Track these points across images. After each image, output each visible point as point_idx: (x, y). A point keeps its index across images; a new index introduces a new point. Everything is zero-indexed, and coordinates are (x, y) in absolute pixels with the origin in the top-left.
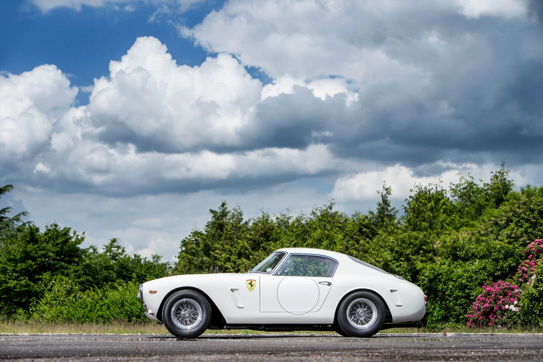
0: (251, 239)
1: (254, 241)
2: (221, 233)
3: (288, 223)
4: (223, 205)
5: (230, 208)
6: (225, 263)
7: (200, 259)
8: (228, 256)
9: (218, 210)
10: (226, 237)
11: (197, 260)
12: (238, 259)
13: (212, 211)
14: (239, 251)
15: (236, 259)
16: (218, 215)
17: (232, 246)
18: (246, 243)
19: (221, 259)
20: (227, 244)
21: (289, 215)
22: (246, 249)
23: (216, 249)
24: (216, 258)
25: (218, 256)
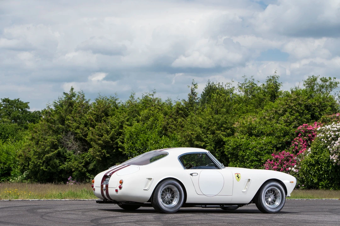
0: (95, 114)
1: (97, 115)
2: (72, 108)
3: (116, 103)
4: (72, 89)
5: (76, 91)
6: (76, 129)
7: (57, 126)
8: (78, 125)
9: (69, 93)
10: (75, 112)
11: (54, 127)
12: (85, 127)
13: (65, 93)
14: (86, 122)
15: (83, 127)
16: (69, 96)
17: (80, 118)
18: (91, 117)
19: (73, 127)
20: (77, 117)
21: (116, 98)
22: (92, 121)
23: (68, 120)
24: (69, 126)
25: (71, 124)
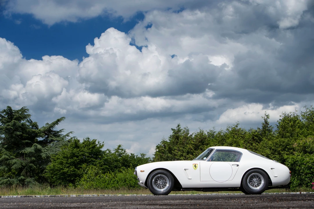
0: (194, 144)
1: (196, 145)
2: (178, 141)
3: (214, 135)
4: (178, 126)
5: (182, 127)
6: (180, 157)
7: (167, 155)
8: (181, 153)
9: (176, 129)
10: (180, 143)
11: (165, 156)
12: (187, 155)
13: (172, 129)
14: (188, 151)
15: (186, 155)
16: (176, 131)
17: (183, 148)
18: (191, 146)
19: (178, 155)
20: (181, 147)
21: (214, 131)
22: (192, 149)
23: (175, 149)
24: (175, 155)
25: (176, 153)
